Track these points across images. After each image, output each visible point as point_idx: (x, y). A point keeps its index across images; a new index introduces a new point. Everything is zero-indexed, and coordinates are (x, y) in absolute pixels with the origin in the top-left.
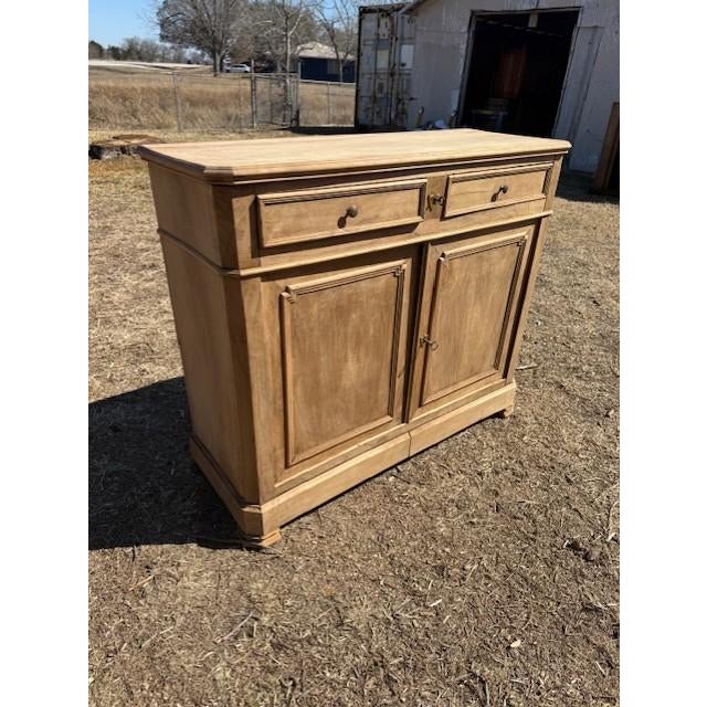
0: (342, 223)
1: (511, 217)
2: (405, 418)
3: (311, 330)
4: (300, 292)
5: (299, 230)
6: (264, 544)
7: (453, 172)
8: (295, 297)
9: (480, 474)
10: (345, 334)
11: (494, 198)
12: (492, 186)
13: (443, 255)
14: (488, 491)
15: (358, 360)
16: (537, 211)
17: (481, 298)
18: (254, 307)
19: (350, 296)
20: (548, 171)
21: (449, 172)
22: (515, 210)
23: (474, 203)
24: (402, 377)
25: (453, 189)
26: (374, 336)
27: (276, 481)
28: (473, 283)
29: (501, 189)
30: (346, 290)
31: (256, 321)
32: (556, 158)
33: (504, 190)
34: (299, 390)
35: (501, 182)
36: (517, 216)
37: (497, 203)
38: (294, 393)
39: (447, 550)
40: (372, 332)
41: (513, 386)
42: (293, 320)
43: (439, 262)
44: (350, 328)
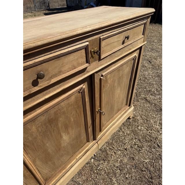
1: (131, 49)
2: (94, 139)
3: (35, 138)
7: (102, 35)
9: (126, 149)
10: (58, 128)
11: (123, 43)
12: (122, 37)
13: (102, 76)
14: (130, 158)
15: (68, 134)
16: (141, 44)
17: (120, 85)
19: (55, 112)
20: (145, 24)
21: (100, 35)
22: (132, 46)
23: (114, 47)
24: (91, 127)
25: (103, 43)
26: (74, 121)
28: (117, 81)
29: (126, 37)
32: (148, 17)
33: (127, 38)
35: (126, 34)
36: (133, 48)
37: (125, 44)
38: (36, 165)
40: (72, 120)
41: (132, 108)
43: (101, 79)
44: (60, 125)
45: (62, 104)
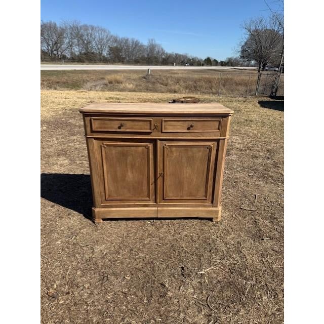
0: (119, 128)
1: (200, 137)
3: (113, 158)
4: (107, 145)
5: (105, 128)
6: (96, 221)
7: (164, 118)
8: (106, 146)
9: (179, 234)
10: (126, 162)
11: (189, 129)
12: (187, 124)
13: (165, 145)
15: (133, 173)
16: (215, 136)
17: (190, 165)
18: (92, 146)
19: (127, 151)
20: (220, 121)
21: (162, 118)
23: (177, 129)
24: (153, 185)
26: (139, 166)
27: (102, 203)
28: (185, 158)
30: (126, 149)
31: (92, 151)
32: (223, 117)
33: (191, 126)
34: (109, 176)
35: (191, 123)
37: (190, 131)
38: (108, 176)
39: (141, 247)
40: (137, 164)
42: (105, 153)
43: (164, 147)
44: (128, 162)
45: (132, 148)
